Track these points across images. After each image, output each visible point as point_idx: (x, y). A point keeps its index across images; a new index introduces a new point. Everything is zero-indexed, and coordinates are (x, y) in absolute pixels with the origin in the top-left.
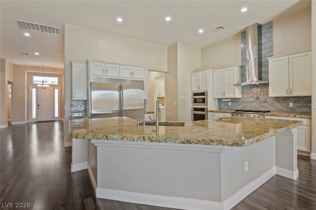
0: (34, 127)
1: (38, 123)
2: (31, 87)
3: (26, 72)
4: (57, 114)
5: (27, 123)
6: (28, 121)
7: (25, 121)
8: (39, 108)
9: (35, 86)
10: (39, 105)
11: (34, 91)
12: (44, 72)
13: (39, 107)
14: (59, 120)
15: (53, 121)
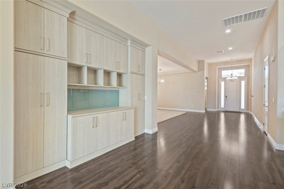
0: (222, 115)
1: (225, 112)
2: (220, 79)
3: (217, 67)
4: (243, 106)
6: (218, 110)
7: (216, 109)
8: (226, 99)
9: (225, 79)
10: (226, 96)
11: (223, 83)
12: (233, 66)
13: (226, 98)
14: (245, 112)
15: (239, 113)
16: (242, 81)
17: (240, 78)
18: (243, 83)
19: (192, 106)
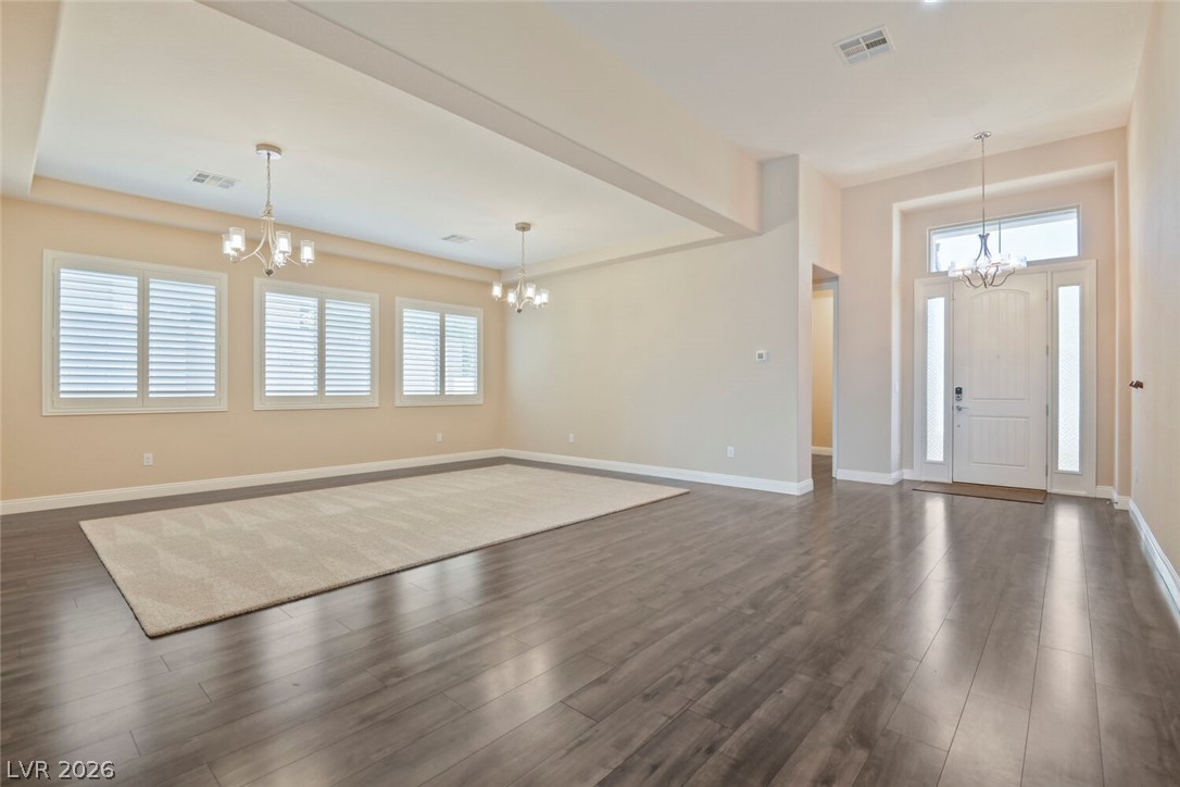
0: (935, 511)
1: (955, 491)
2: (920, 288)
3: (897, 208)
4: (1069, 457)
5: (901, 482)
6: (908, 475)
7: (888, 470)
8: (959, 409)
9: (947, 284)
10: (959, 391)
11: (937, 308)
12: (991, 188)
13: (959, 399)
14: (1082, 493)
15: (1041, 500)
16: (1062, 291)
17: (1051, 271)
18: (1069, 299)
19: (731, 452)
